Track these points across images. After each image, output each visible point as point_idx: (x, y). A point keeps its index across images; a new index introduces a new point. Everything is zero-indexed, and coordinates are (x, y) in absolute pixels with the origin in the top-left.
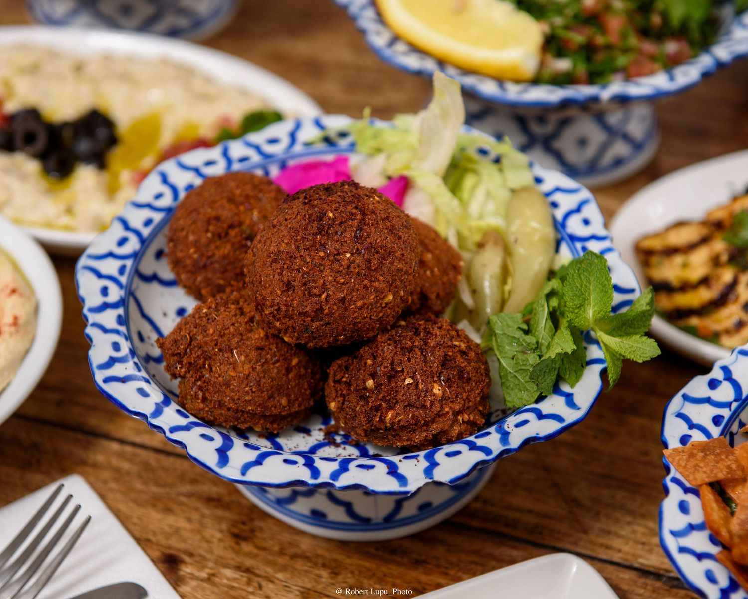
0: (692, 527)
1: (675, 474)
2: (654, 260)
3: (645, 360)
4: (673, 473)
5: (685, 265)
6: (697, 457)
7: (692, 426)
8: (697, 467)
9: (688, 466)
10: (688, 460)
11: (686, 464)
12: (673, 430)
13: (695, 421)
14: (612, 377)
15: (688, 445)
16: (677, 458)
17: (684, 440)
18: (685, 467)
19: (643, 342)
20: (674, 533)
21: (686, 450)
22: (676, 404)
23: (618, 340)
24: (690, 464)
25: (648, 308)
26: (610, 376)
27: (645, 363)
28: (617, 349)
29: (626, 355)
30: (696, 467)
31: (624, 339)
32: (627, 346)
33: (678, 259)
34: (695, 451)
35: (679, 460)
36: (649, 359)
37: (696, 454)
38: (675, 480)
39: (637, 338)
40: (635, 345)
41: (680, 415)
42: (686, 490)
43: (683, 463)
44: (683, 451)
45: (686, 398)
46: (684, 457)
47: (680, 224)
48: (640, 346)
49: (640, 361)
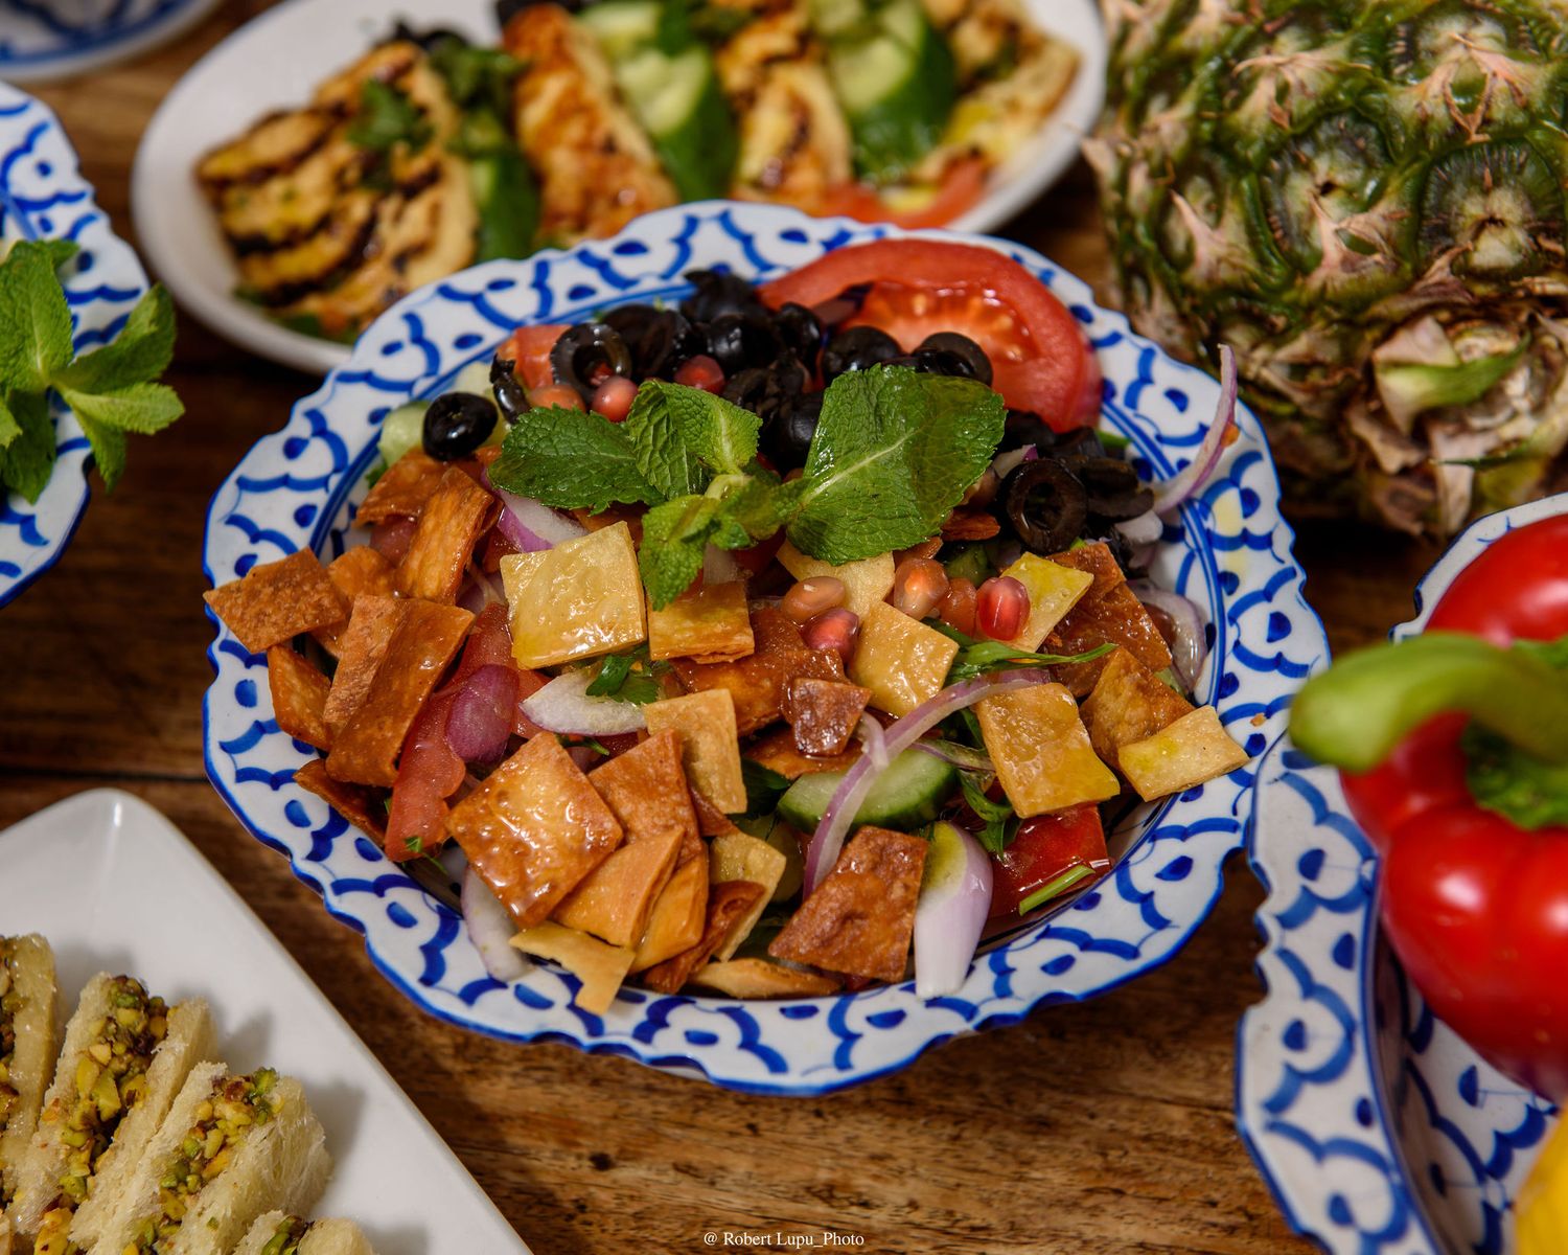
0: (260, 729)
1: (227, 635)
2: (233, 195)
3: (160, 427)
4: (226, 633)
5: (290, 197)
6: (262, 596)
7: (256, 535)
8: (262, 617)
9: (247, 617)
10: (246, 606)
11: (243, 614)
12: (223, 549)
13: (263, 524)
14: (105, 469)
15: (249, 575)
16: (228, 604)
17: (243, 565)
18: (241, 619)
19: (150, 396)
20: (228, 748)
21: (243, 586)
22: (226, 499)
23: (102, 399)
24: (251, 612)
25: (153, 328)
26: (103, 467)
27: (161, 433)
28: (104, 416)
29: (124, 423)
30: (260, 617)
31: (118, 393)
32: (122, 408)
33: (277, 187)
34: (258, 586)
35: (230, 609)
36: (165, 425)
37: (260, 592)
38: (227, 646)
39: (140, 388)
40: (137, 404)
41: (235, 520)
42: (250, 661)
43: (238, 613)
44: (239, 590)
45: (244, 484)
46: (240, 601)
47: (274, 118)
48: (146, 403)
49: (151, 431)
